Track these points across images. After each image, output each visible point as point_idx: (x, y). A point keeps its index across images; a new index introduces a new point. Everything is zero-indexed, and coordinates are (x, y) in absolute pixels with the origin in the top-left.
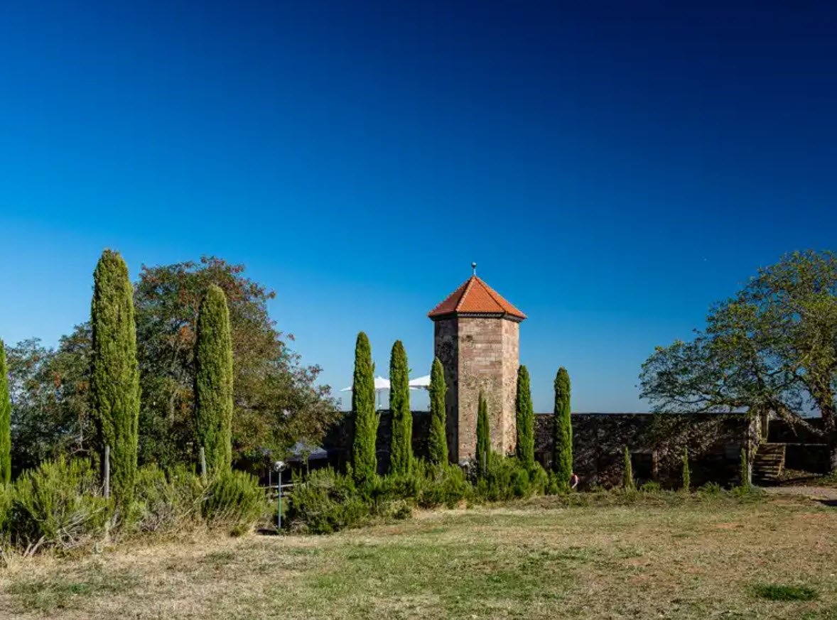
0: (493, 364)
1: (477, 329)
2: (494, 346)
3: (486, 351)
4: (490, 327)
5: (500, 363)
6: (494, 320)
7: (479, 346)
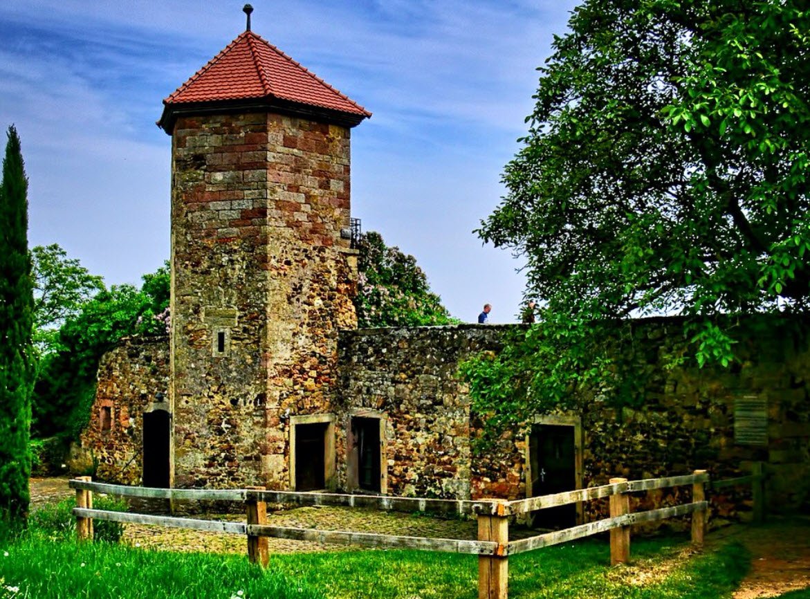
0: (246, 216)
1: (214, 140)
2: (251, 175)
3: (230, 190)
4: (242, 134)
5: (262, 212)
6: (251, 118)
7: (219, 176)
